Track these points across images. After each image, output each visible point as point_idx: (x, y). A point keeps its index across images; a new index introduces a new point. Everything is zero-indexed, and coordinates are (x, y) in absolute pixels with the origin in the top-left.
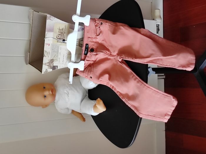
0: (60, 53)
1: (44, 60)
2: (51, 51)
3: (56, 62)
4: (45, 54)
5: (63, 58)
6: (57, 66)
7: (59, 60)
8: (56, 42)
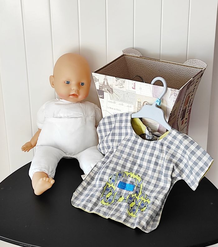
0: (122, 105)
1: (112, 77)
2: (125, 90)
3: (109, 97)
4: (119, 80)
5: (115, 109)
6: (103, 98)
7: (113, 101)
8: (138, 100)
